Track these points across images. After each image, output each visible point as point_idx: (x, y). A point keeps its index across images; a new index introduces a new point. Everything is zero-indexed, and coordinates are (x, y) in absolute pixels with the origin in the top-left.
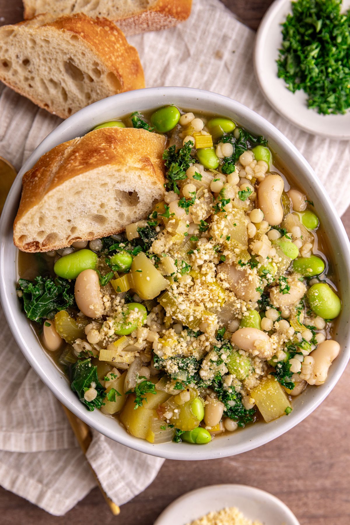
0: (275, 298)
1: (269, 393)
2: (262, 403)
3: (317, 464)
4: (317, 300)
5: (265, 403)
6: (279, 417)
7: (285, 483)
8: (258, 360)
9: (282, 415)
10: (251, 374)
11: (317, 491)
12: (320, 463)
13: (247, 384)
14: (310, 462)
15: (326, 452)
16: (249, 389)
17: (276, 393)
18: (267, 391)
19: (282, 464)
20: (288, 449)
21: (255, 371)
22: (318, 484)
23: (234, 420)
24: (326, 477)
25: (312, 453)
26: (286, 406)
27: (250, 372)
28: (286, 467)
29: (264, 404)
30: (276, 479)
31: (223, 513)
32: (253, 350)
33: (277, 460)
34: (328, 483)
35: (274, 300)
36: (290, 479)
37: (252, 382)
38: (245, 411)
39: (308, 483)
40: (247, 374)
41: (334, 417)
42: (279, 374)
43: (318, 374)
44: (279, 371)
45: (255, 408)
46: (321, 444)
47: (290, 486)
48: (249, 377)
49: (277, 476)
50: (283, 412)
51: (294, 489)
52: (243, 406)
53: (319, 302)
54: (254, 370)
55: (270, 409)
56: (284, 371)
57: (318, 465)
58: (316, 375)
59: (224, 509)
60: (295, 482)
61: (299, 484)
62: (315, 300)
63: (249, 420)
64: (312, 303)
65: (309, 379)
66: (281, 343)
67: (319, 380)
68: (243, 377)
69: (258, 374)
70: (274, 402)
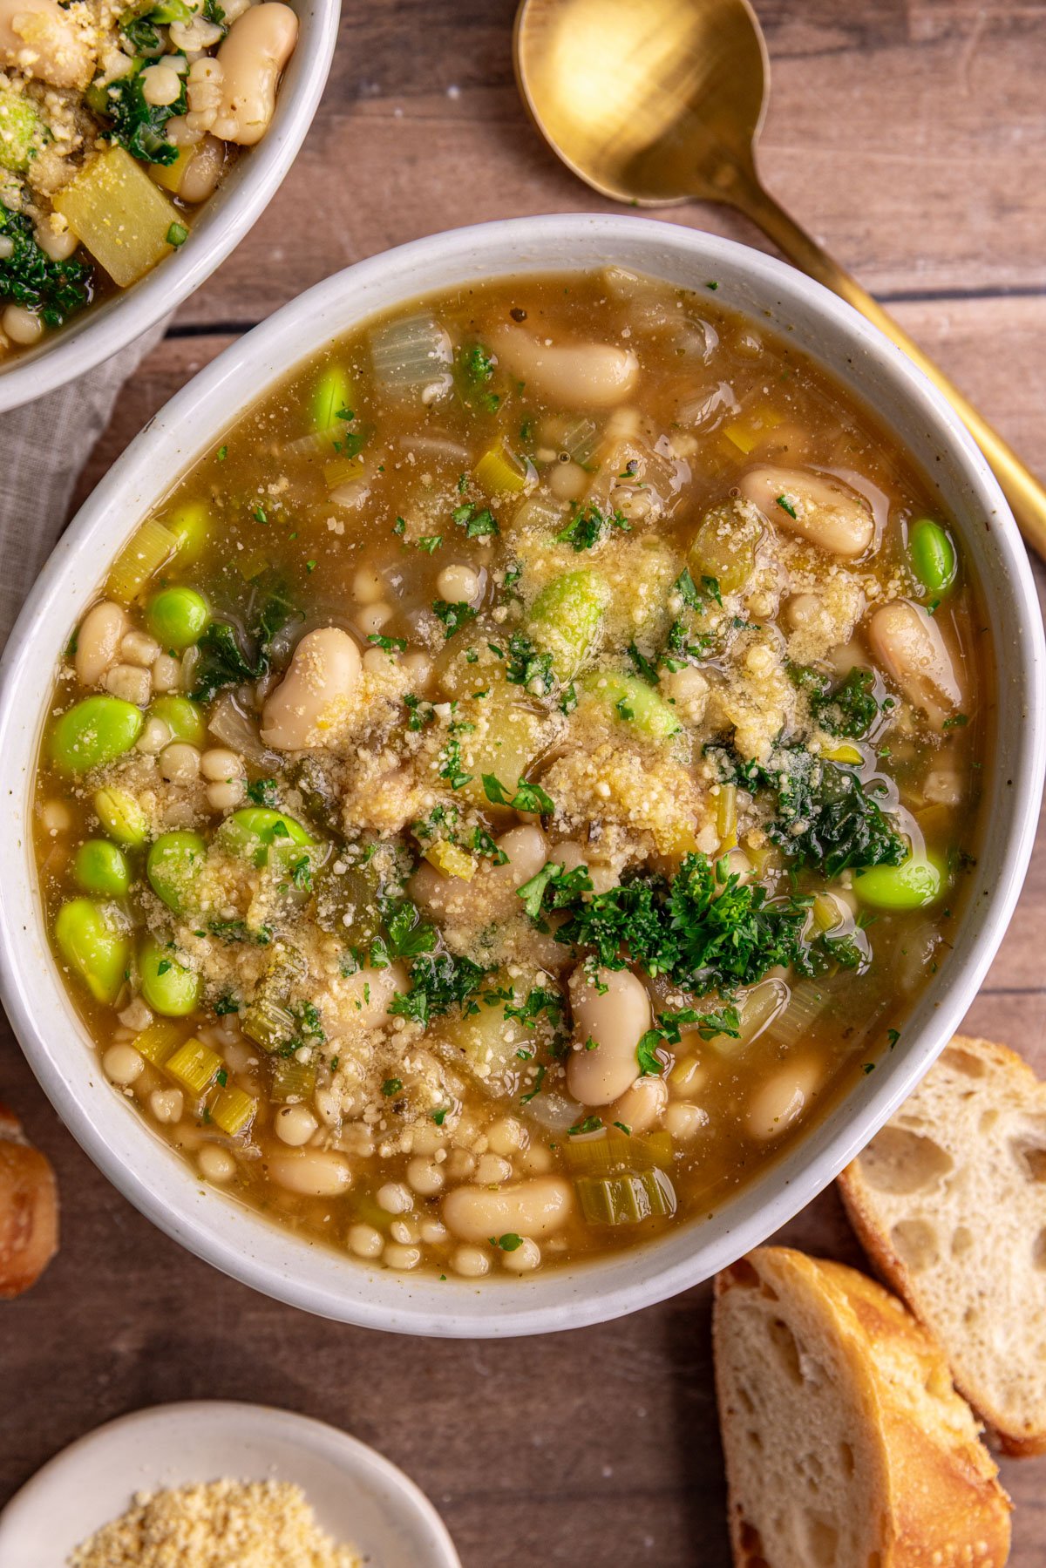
1: (101, 184)
2: (90, 226)
5: (100, 224)
6: (157, 264)
8: (56, 101)
9: (164, 257)
10: (44, 147)
13: (38, 179)
16: (46, 193)
17: (123, 184)
18: (94, 182)
21: (52, 136)
23: (25, 301)
26: (168, 223)
27: (38, 139)
29: (98, 225)
31: (256, 1491)
32: (18, 50)
37: (49, 169)
38: (50, 265)
40: (28, 144)
42: (120, 122)
43: (237, 102)
44: (117, 114)
45: (80, 252)
48: (39, 156)
50: (162, 245)
52: (40, 250)
54: (49, 131)
55: (119, 241)
56: (132, 109)
58: (233, 108)
59: (264, 1482)
63: (72, 297)
65: (215, 123)
66: (106, 22)
67: (248, 120)
68: (19, 159)
69: (64, 141)
70: (124, 212)
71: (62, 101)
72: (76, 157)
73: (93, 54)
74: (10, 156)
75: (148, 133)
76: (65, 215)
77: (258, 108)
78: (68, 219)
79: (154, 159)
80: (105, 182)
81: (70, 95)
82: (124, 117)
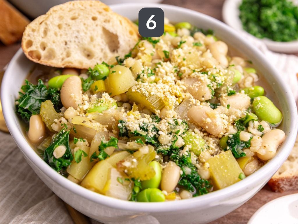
0: (224, 100)
1: (222, 157)
2: (216, 168)
4: (260, 103)
6: (234, 183)
9: (237, 182)
10: (206, 150)
26: (240, 173)
27: (205, 147)
29: (218, 168)
35: (223, 101)
37: (206, 155)
40: (202, 147)
42: (231, 144)
43: (266, 145)
44: (230, 142)
48: (204, 151)
50: (237, 178)
53: (262, 104)
54: (208, 146)
55: (224, 174)
56: (235, 140)
58: (265, 147)
62: (258, 103)
64: (256, 107)
65: (259, 149)
66: (231, 120)
67: (269, 150)
68: (198, 150)
69: (212, 149)
70: (227, 166)
71: (213, 141)
74: (196, 148)
75: (239, 148)
76: (209, 163)
77: (272, 147)
78: (210, 165)
79: (238, 157)
80: (223, 157)
81: (216, 139)
82: (232, 142)
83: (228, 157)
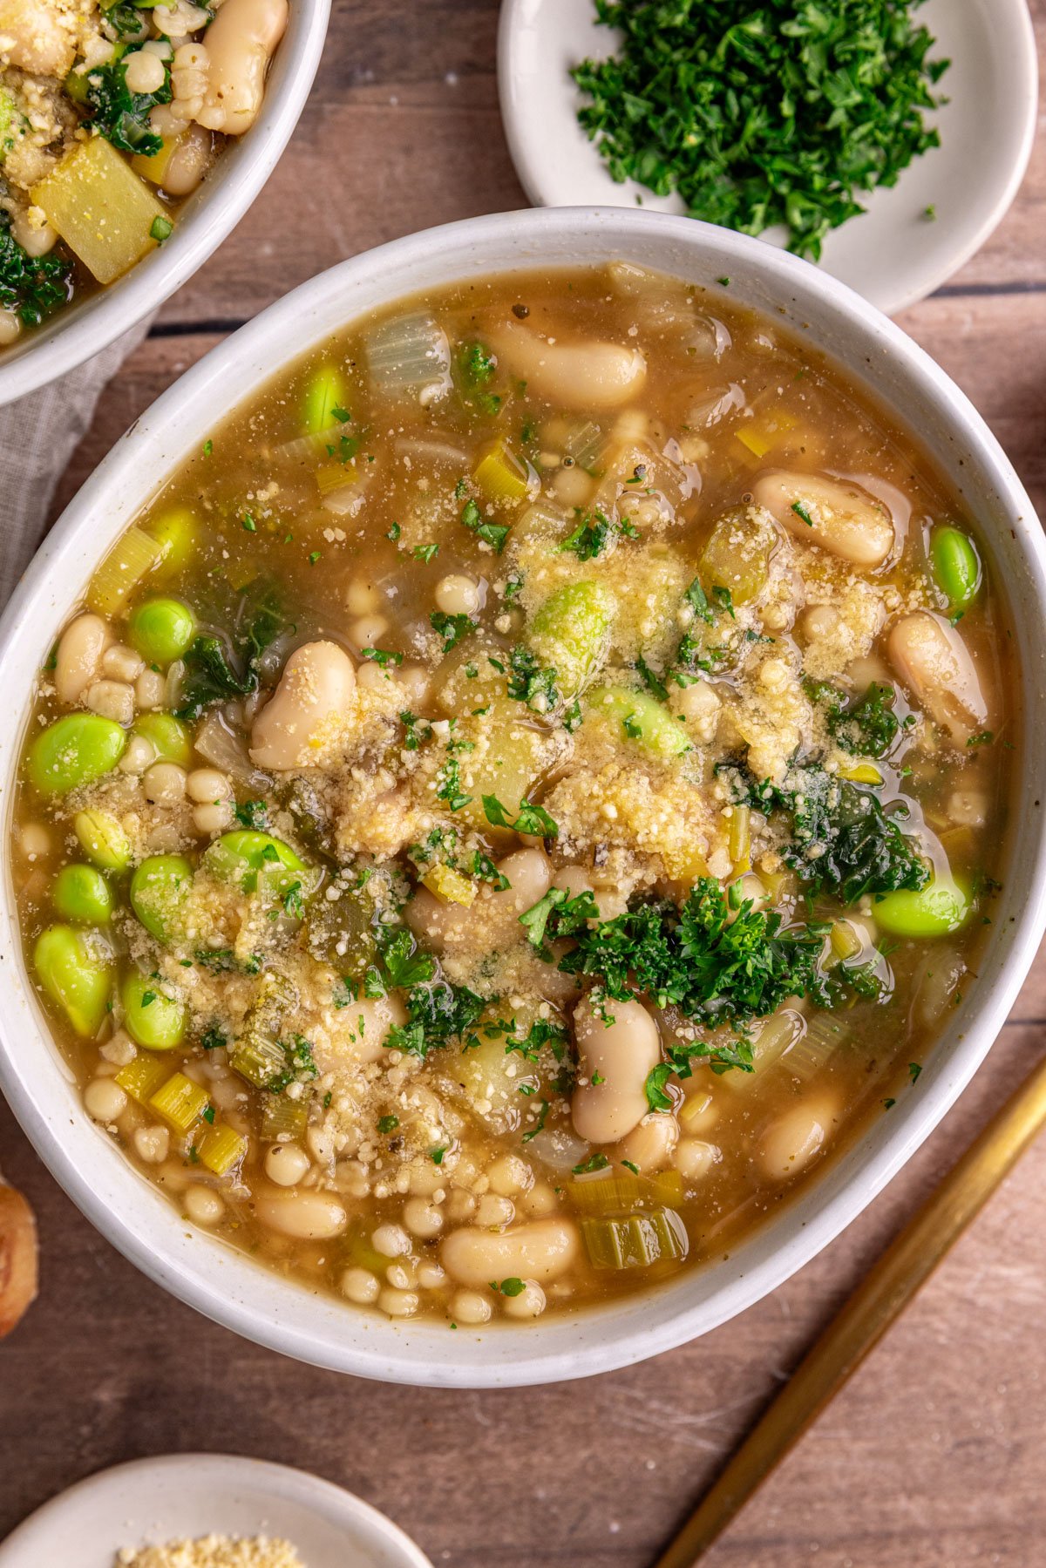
2: (70, 220)
3: (969, 1444)
5: (81, 217)
6: (140, 260)
7: (869, 1504)
8: (34, 89)
9: (148, 252)
11: (970, 1531)
12: (980, 1442)
13: (15, 171)
14: (950, 1441)
15: (998, 1407)
16: (24, 185)
17: (104, 176)
18: (75, 174)
19: (859, 1447)
20: (879, 1398)
21: (30, 126)
22: (975, 1508)
24: (1000, 1488)
25: (955, 1411)
26: (151, 216)
27: (15, 129)
28: (872, 1454)
29: (78, 219)
30: (839, 1495)
31: (246, 1548)
33: (844, 1433)
34: (1004, 1506)
36: (884, 1495)
37: (27, 160)
38: (28, 261)
39: (943, 1506)
41: (1021, 1297)
42: (101, 113)
43: (224, 90)
46: (982, 1383)
47: (884, 1515)
49: (843, 1484)
50: (145, 240)
51: (897, 1527)
52: (17, 245)
54: (26, 120)
55: (100, 236)
56: (113, 97)
57: (973, 1449)
58: (220, 96)
59: (254, 1539)
60: (903, 1503)
61: (915, 1510)
63: (51, 294)
65: (201, 111)
66: (86, 7)
67: (236, 109)
69: (42, 131)
70: (105, 205)
71: (41, 89)
72: (55, 148)
73: (73, 40)
75: (130, 122)
76: (43, 208)
77: (245, 95)
78: (47, 213)
79: (138, 149)
80: (85, 174)
81: (49, 83)
82: (105, 106)
83: (102, 169)
